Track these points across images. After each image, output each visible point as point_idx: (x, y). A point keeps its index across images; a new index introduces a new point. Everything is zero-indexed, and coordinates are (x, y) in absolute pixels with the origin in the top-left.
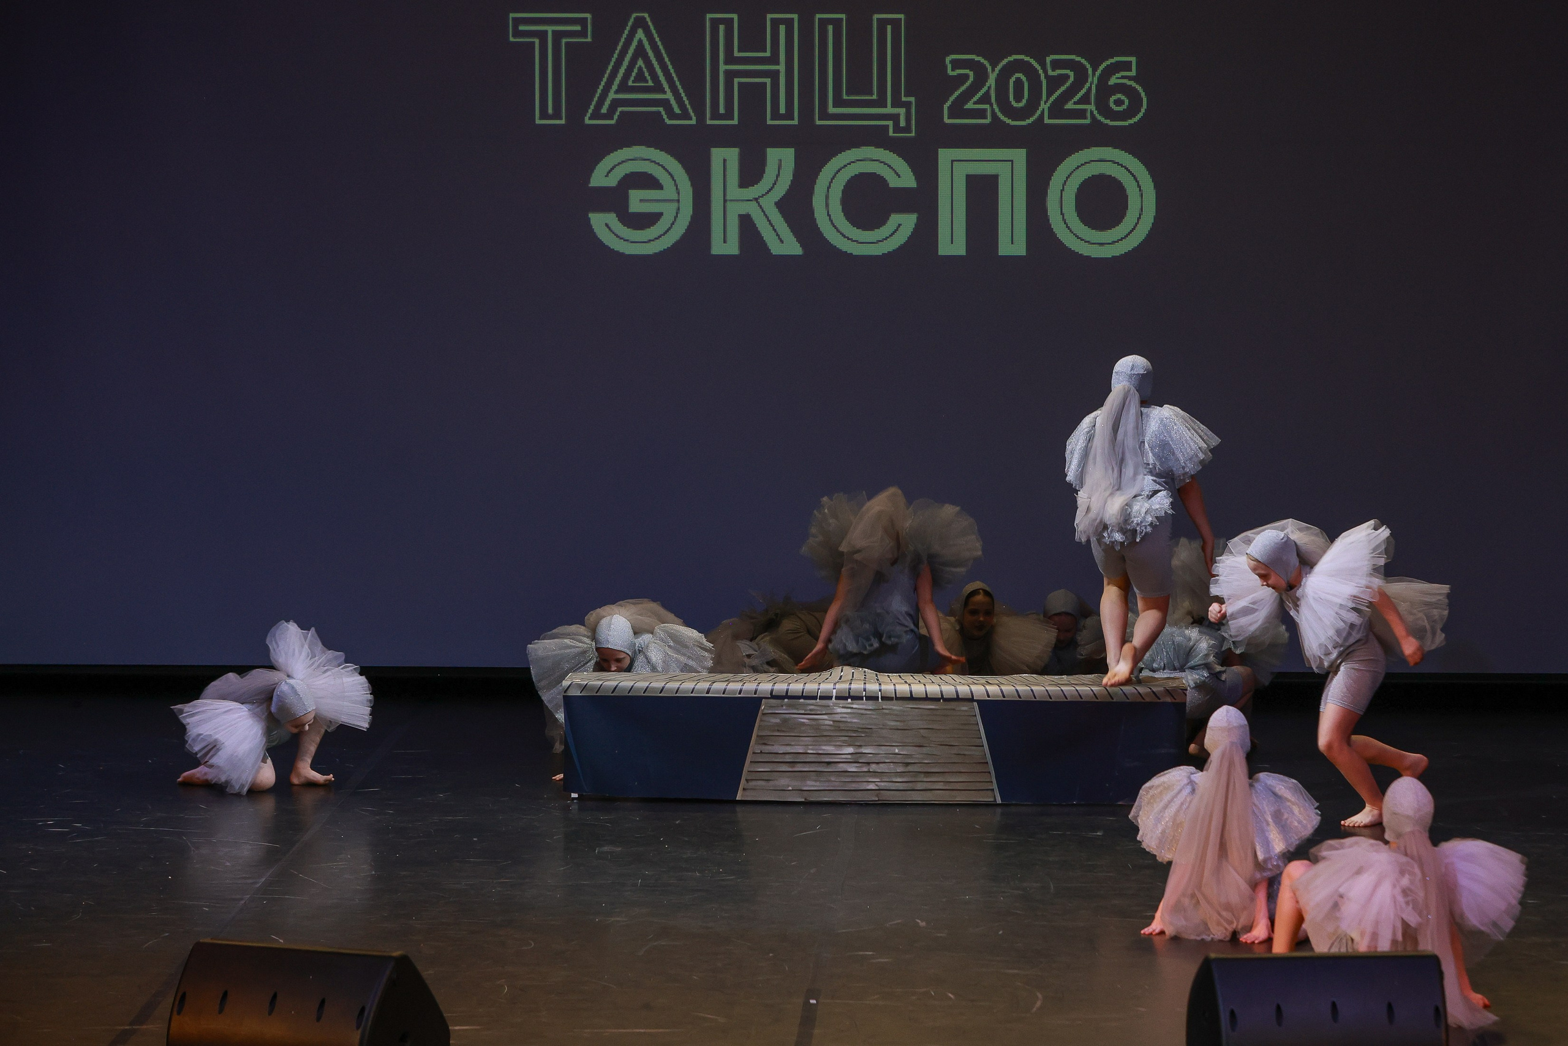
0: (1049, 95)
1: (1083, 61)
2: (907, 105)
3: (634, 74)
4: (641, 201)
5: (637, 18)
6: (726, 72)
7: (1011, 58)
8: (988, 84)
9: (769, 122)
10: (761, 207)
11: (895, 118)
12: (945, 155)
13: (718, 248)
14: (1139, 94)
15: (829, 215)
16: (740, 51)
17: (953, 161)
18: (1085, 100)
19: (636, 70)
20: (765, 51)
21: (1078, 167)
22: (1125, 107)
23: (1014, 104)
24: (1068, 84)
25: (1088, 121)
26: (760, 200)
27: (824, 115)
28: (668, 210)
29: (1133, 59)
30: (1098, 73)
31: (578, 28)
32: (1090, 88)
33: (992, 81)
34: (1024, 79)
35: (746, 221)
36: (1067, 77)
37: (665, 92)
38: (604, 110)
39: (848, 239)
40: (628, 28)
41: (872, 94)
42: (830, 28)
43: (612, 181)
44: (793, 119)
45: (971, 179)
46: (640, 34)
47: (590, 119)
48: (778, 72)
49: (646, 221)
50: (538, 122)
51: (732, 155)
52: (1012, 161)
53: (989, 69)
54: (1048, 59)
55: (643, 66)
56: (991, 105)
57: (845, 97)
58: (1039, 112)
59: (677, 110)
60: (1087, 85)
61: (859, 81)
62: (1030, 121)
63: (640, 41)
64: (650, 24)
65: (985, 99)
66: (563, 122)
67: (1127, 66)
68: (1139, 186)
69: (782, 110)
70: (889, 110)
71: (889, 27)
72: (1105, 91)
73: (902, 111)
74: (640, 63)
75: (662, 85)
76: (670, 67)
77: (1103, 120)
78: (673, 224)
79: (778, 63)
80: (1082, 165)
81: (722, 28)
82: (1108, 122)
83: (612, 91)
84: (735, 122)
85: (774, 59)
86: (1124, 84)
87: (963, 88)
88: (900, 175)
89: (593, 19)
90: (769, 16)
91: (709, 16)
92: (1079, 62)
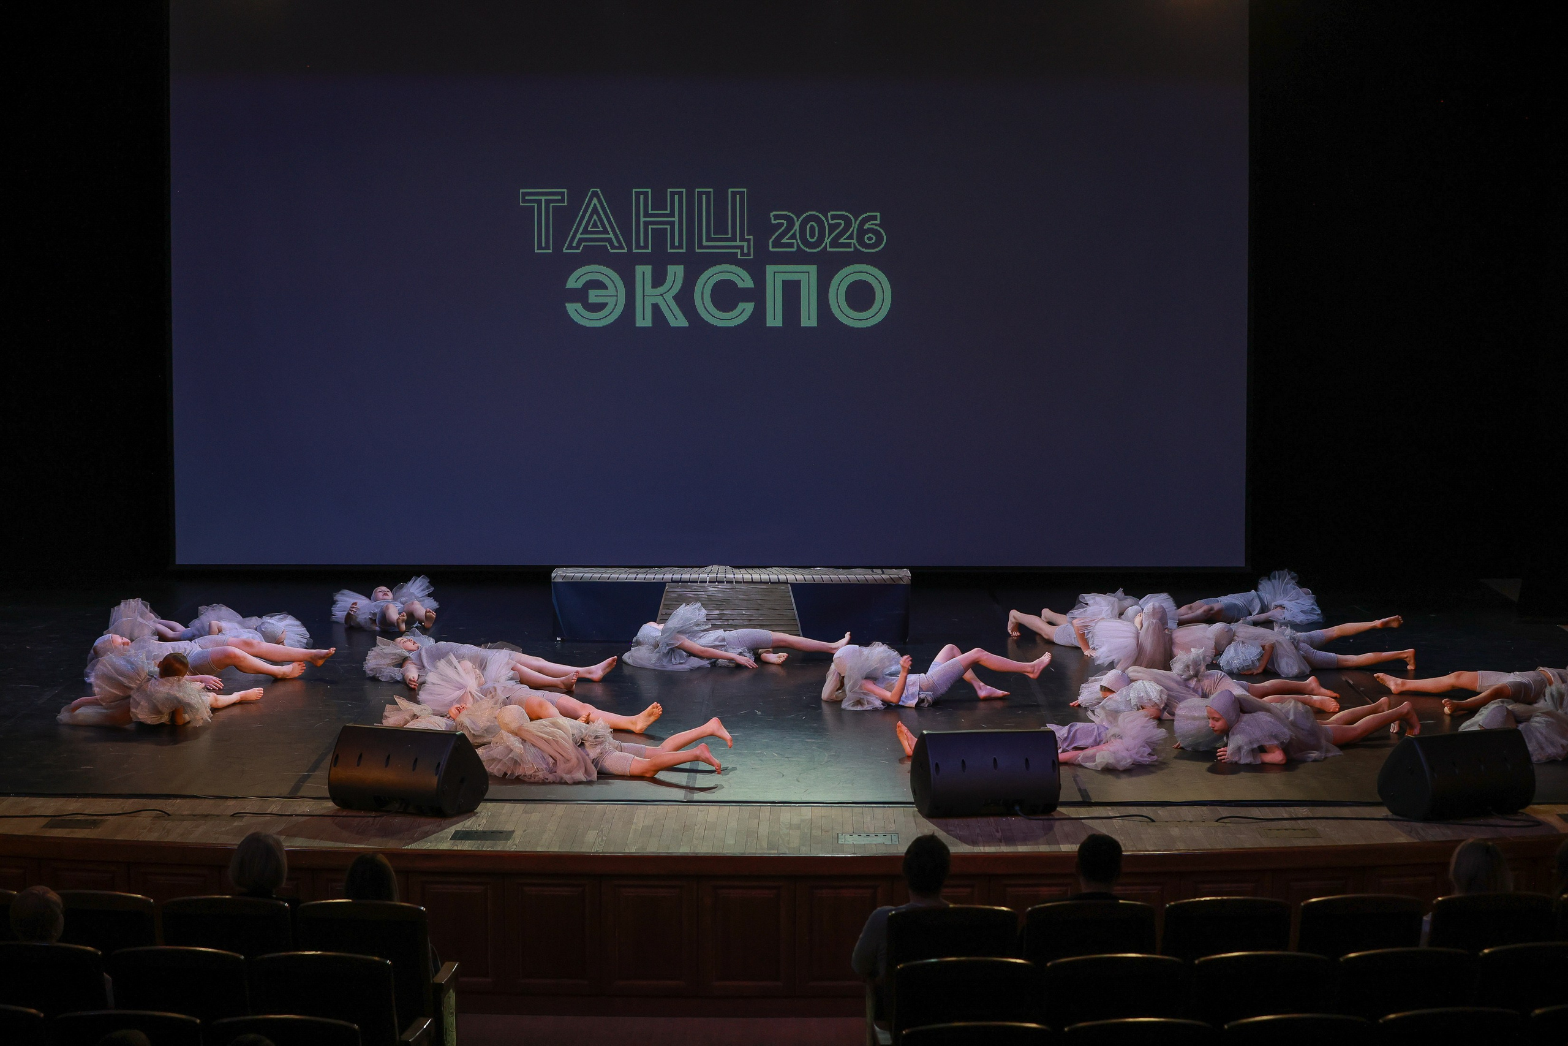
0: (829, 236)
1: (849, 215)
2: (748, 240)
3: (591, 224)
4: (596, 296)
5: (593, 191)
6: (645, 222)
7: (808, 214)
8: (794, 229)
9: (669, 251)
10: (664, 299)
11: (741, 248)
12: (770, 269)
13: (640, 323)
14: (882, 234)
15: (703, 304)
16: (652, 210)
17: (775, 272)
18: (851, 237)
19: (592, 221)
20: (666, 210)
21: (846, 276)
22: (873, 241)
23: (810, 240)
24: (841, 228)
25: (852, 249)
26: (664, 295)
27: (701, 246)
28: (611, 301)
29: (878, 214)
30: (858, 222)
31: (559, 197)
32: (853, 230)
33: (797, 226)
34: (815, 225)
35: (656, 308)
36: (840, 224)
37: (609, 234)
38: (574, 245)
39: (715, 317)
40: (588, 197)
41: (728, 234)
42: (704, 196)
43: (579, 285)
44: (683, 249)
45: (785, 282)
46: (595, 201)
47: (566, 249)
48: (674, 222)
49: (598, 307)
50: (536, 251)
51: (648, 269)
52: (809, 272)
53: (796, 219)
54: (829, 214)
55: (597, 219)
56: (797, 240)
57: (713, 236)
58: (824, 244)
59: (616, 244)
60: (852, 228)
61: (721, 228)
62: (820, 249)
63: (595, 205)
64: (601, 195)
65: (793, 237)
66: (551, 251)
67: (874, 218)
68: (882, 287)
70: (738, 243)
71: (738, 196)
72: (862, 232)
73: (745, 244)
74: (595, 217)
76: (612, 219)
77: (861, 248)
78: (614, 309)
79: (674, 217)
80: (849, 274)
81: (642, 197)
82: (863, 250)
83: (579, 234)
84: (650, 250)
85: (672, 215)
86: (873, 228)
87: (781, 230)
88: (744, 280)
89: (568, 193)
90: (669, 190)
91: (634, 190)
92: (847, 216)
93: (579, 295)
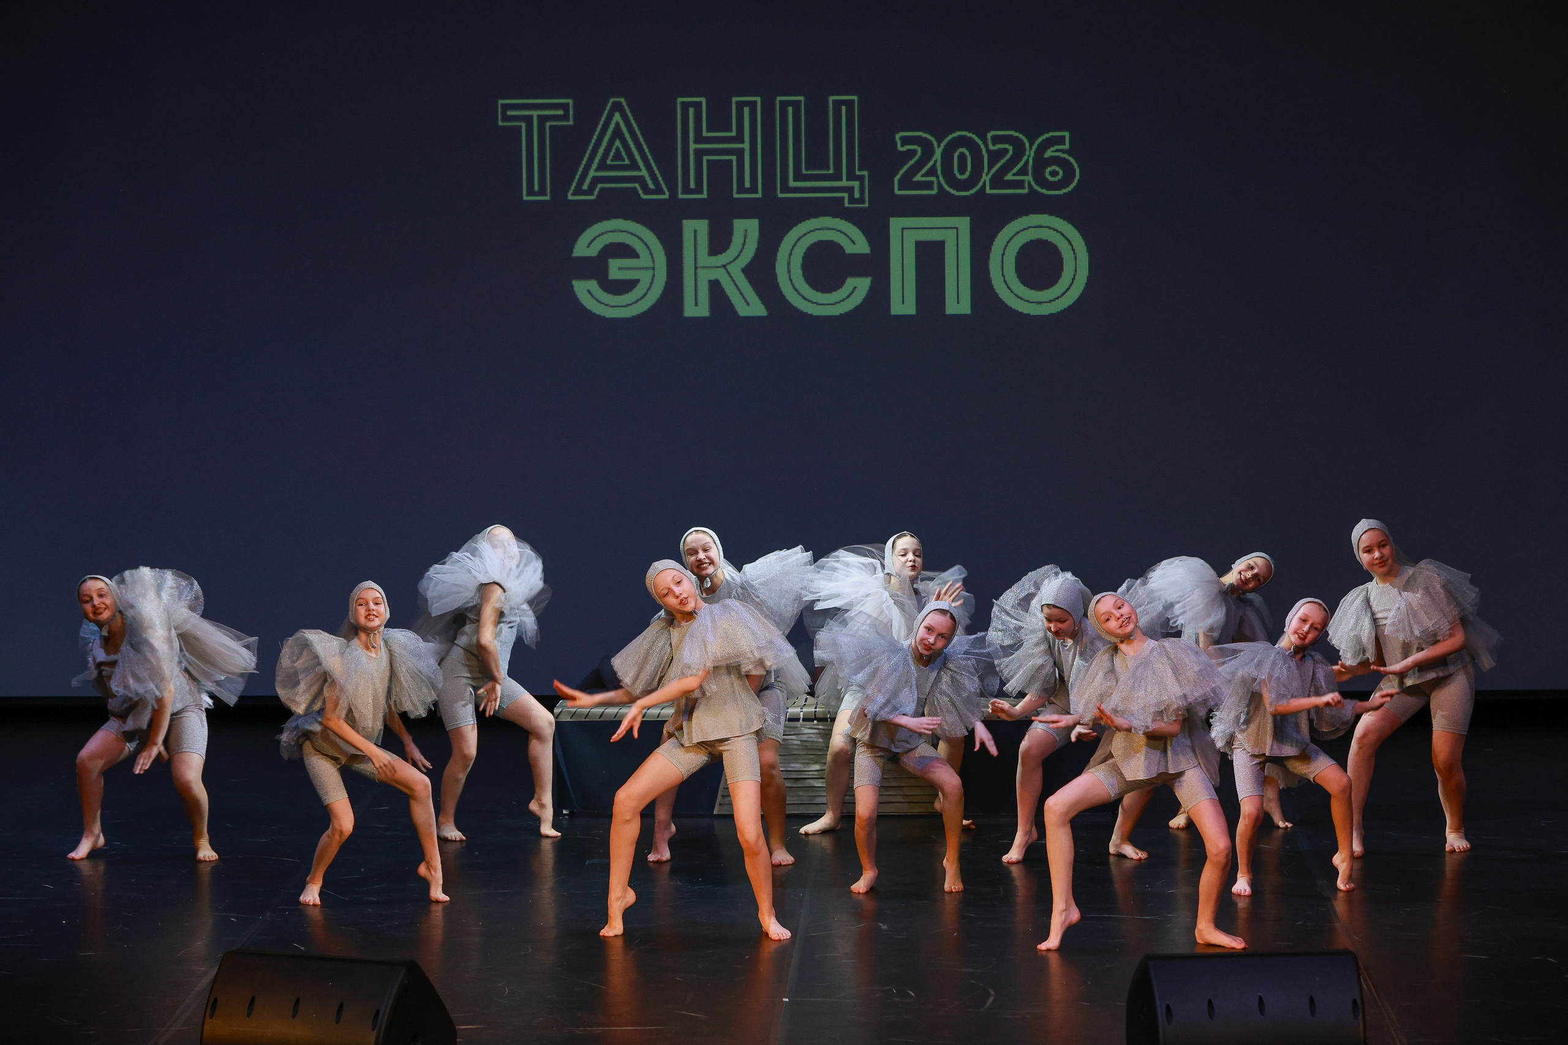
0: (989, 170)
1: (1021, 136)
2: (861, 179)
3: (612, 154)
4: (620, 269)
5: (614, 103)
6: (697, 151)
7: (955, 135)
8: (934, 159)
9: (736, 196)
10: (729, 273)
11: (850, 190)
12: (896, 224)
13: (690, 311)
14: (1073, 166)
15: (791, 280)
16: (708, 131)
17: (903, 229)
19: (613, 150)
20: (731, 131)
21: (1017, 233)
22: (1059, 177)
23: (959, 176)
24: (1008, 157)
25: (1026, 191)
26: (728, 267)
27: (786, 188)
28: (644, 277)
29: (1067, 134)
30: (1035, 147)
31: (560, 112)
32: (1027, 161)
33: (938, 155)
34: (967, 153)
35: (715, 287)
36: (1006, 151)
37: (639, 169)
38: (585, 187)
39: (809, 301)
40: (606, 112)
41: (828, 169)
42: (790, 109)
43: (593, 251)
44: (757, 193)
45: (920, 246)
46: (617, 117)
47: (572, 195)
48: (742, 150)
49: (624, 287)
50: (525, 198)
51: (702, 226)
52: (957, 228)
53: (935, 144)
54: (989, 135)
55: (620, 146)
56: (938, 177)
57: (804, 172)
58: (981, 184)
59: (651, 186)
60: (1025, 158)
61: (817, 158)
62: (973, 191)
63: (617, 124)
64: (626, 108)
65: (932, 172)
66: (547, 198)
67: (1061, 140)
68: (1073, 250)
69: (747, 185)
70: (844, 183)
71: (844, 108)
72: (1041, 163)
73: (856, 184)
74: (618, 143)
75: (638, 163)
76: (645, 147)
77: (1039, 189)
78: (649, 289)
79: (742, 142)
80: (1021, 231)
81: (691, 110)
82: (1044, 191)
83: (592, 170)
84: (705, 196)
85: (739, 138)
86: (1058, 157)
87: (912, 162)
88: (855, 242)
89: (575, 105)
90: (735, 99)
91: (680, 100)
92: (1017, 137)
93: (595, 268)
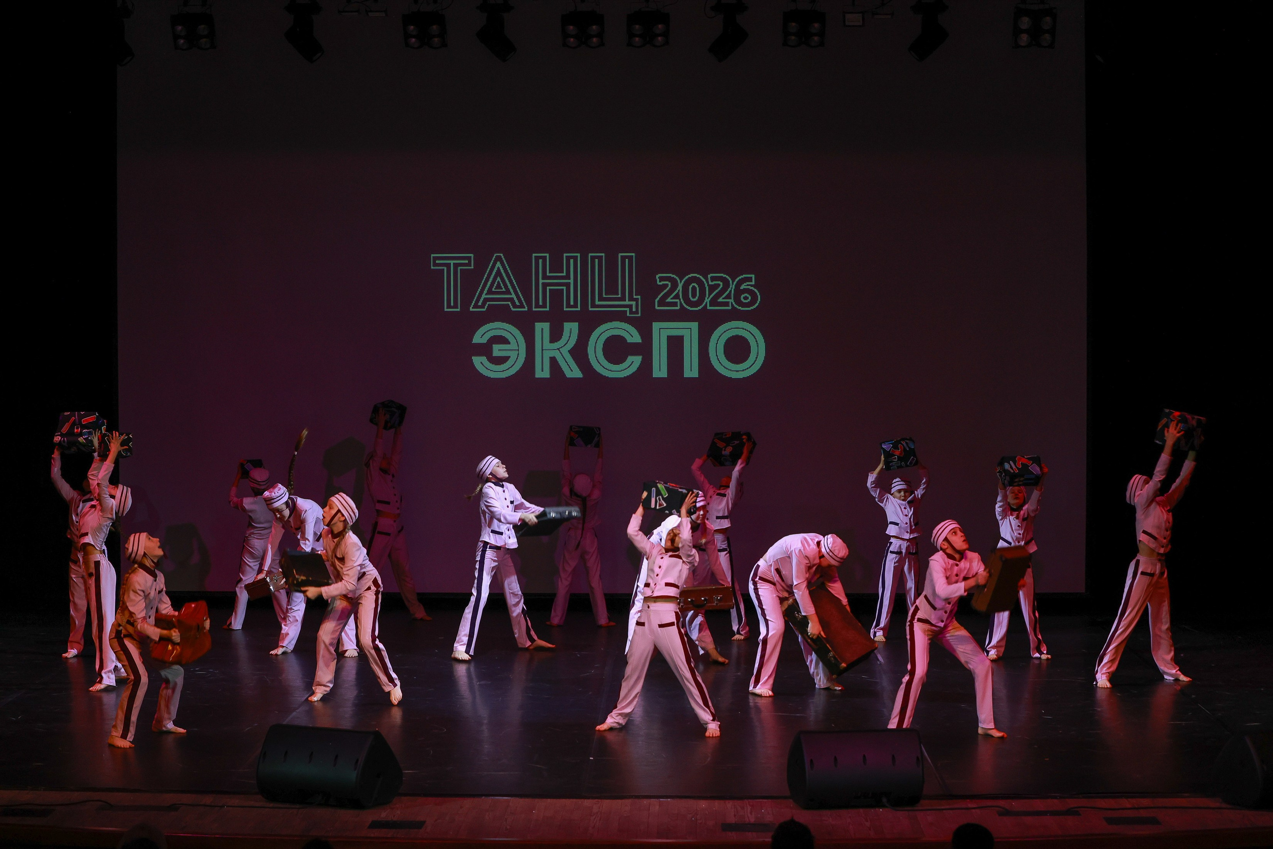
0: (709, 296)
2: (636, 300)
3: (495, 285)
4: (499, 350)
5: (496, 256)
6: (543, 284)
7: (690, 276)
8: (678, 289)
9: (565, 309)
10: (561, 353)
11: (630, 306)
12: (656, 326)
13: (539, 374)
14: (756, 294)
15: (596, 357)
16: (550, 272)
17: (660, 329)
18: (728, 297)
19: (496, 283)
21: (725, 332)
22: (749, 300)
23: (692, 299)
24: (719, 289)
25: (730, 308)
26: (561, 349)
27: (594, 305)
28: (513, 355)
29: (753, 276)
30: (735, 283)
31: (467, 262)
32: (731, 291)
33: (680, 287)
34: (697, 286)
35: (553, 361)
36: (719, 285)
37: (510, 293)
38: (480, 304)
39: (606, 369)
40: (492, 261)
41: (618, 294)
42: (597, 260)
43: (484, 340)
44: (577, 308)
45: (670, 338)
46: (498, 264)
47: (473, 308)
48: (570, 283)
49: (502, 360)
50: (446, 310)
51: (546, 326)
52: (691, 328)
53: (679, 281)
54: (709, 276)
55: (500, 281)
56: (680, 300)
57: (604, 296)
58: (704, 303)
59: (518, 303)
60: (730, 289)
61: (612, 288)
62: (700, 308)
63: (499, 268)
64: (504, 259)
65: (677, 296)
66: (459, 310)
67: (750, 279)
68: (757, 341)
69: (572, 303)
70: (627, 302)
71: (627, 260)
72: (738, 292)
73: (634, 303)
74: (499, 279)
75: (510, 290)
76: (514, 281)
77: (737, 307)
78: (516, 362)
79: (569, 279)
80: (727, 330)
81: (540, 261)
82: (740, 308)
83: (484, 294)
84: (548, 309)
85: (568, 277)
86: (748, 289)
87: (665, 291)
88: (633, 336)
89: (474, 257)
90: (565, 255)
91: (534, 255)
92: (725, 277)
93: (485, 350)
